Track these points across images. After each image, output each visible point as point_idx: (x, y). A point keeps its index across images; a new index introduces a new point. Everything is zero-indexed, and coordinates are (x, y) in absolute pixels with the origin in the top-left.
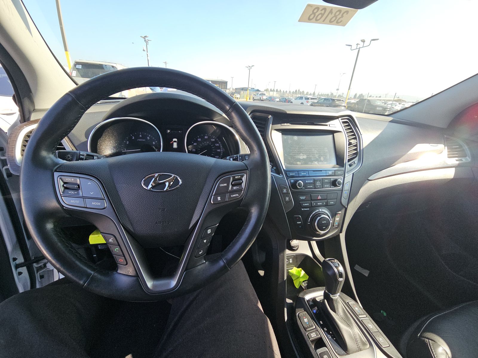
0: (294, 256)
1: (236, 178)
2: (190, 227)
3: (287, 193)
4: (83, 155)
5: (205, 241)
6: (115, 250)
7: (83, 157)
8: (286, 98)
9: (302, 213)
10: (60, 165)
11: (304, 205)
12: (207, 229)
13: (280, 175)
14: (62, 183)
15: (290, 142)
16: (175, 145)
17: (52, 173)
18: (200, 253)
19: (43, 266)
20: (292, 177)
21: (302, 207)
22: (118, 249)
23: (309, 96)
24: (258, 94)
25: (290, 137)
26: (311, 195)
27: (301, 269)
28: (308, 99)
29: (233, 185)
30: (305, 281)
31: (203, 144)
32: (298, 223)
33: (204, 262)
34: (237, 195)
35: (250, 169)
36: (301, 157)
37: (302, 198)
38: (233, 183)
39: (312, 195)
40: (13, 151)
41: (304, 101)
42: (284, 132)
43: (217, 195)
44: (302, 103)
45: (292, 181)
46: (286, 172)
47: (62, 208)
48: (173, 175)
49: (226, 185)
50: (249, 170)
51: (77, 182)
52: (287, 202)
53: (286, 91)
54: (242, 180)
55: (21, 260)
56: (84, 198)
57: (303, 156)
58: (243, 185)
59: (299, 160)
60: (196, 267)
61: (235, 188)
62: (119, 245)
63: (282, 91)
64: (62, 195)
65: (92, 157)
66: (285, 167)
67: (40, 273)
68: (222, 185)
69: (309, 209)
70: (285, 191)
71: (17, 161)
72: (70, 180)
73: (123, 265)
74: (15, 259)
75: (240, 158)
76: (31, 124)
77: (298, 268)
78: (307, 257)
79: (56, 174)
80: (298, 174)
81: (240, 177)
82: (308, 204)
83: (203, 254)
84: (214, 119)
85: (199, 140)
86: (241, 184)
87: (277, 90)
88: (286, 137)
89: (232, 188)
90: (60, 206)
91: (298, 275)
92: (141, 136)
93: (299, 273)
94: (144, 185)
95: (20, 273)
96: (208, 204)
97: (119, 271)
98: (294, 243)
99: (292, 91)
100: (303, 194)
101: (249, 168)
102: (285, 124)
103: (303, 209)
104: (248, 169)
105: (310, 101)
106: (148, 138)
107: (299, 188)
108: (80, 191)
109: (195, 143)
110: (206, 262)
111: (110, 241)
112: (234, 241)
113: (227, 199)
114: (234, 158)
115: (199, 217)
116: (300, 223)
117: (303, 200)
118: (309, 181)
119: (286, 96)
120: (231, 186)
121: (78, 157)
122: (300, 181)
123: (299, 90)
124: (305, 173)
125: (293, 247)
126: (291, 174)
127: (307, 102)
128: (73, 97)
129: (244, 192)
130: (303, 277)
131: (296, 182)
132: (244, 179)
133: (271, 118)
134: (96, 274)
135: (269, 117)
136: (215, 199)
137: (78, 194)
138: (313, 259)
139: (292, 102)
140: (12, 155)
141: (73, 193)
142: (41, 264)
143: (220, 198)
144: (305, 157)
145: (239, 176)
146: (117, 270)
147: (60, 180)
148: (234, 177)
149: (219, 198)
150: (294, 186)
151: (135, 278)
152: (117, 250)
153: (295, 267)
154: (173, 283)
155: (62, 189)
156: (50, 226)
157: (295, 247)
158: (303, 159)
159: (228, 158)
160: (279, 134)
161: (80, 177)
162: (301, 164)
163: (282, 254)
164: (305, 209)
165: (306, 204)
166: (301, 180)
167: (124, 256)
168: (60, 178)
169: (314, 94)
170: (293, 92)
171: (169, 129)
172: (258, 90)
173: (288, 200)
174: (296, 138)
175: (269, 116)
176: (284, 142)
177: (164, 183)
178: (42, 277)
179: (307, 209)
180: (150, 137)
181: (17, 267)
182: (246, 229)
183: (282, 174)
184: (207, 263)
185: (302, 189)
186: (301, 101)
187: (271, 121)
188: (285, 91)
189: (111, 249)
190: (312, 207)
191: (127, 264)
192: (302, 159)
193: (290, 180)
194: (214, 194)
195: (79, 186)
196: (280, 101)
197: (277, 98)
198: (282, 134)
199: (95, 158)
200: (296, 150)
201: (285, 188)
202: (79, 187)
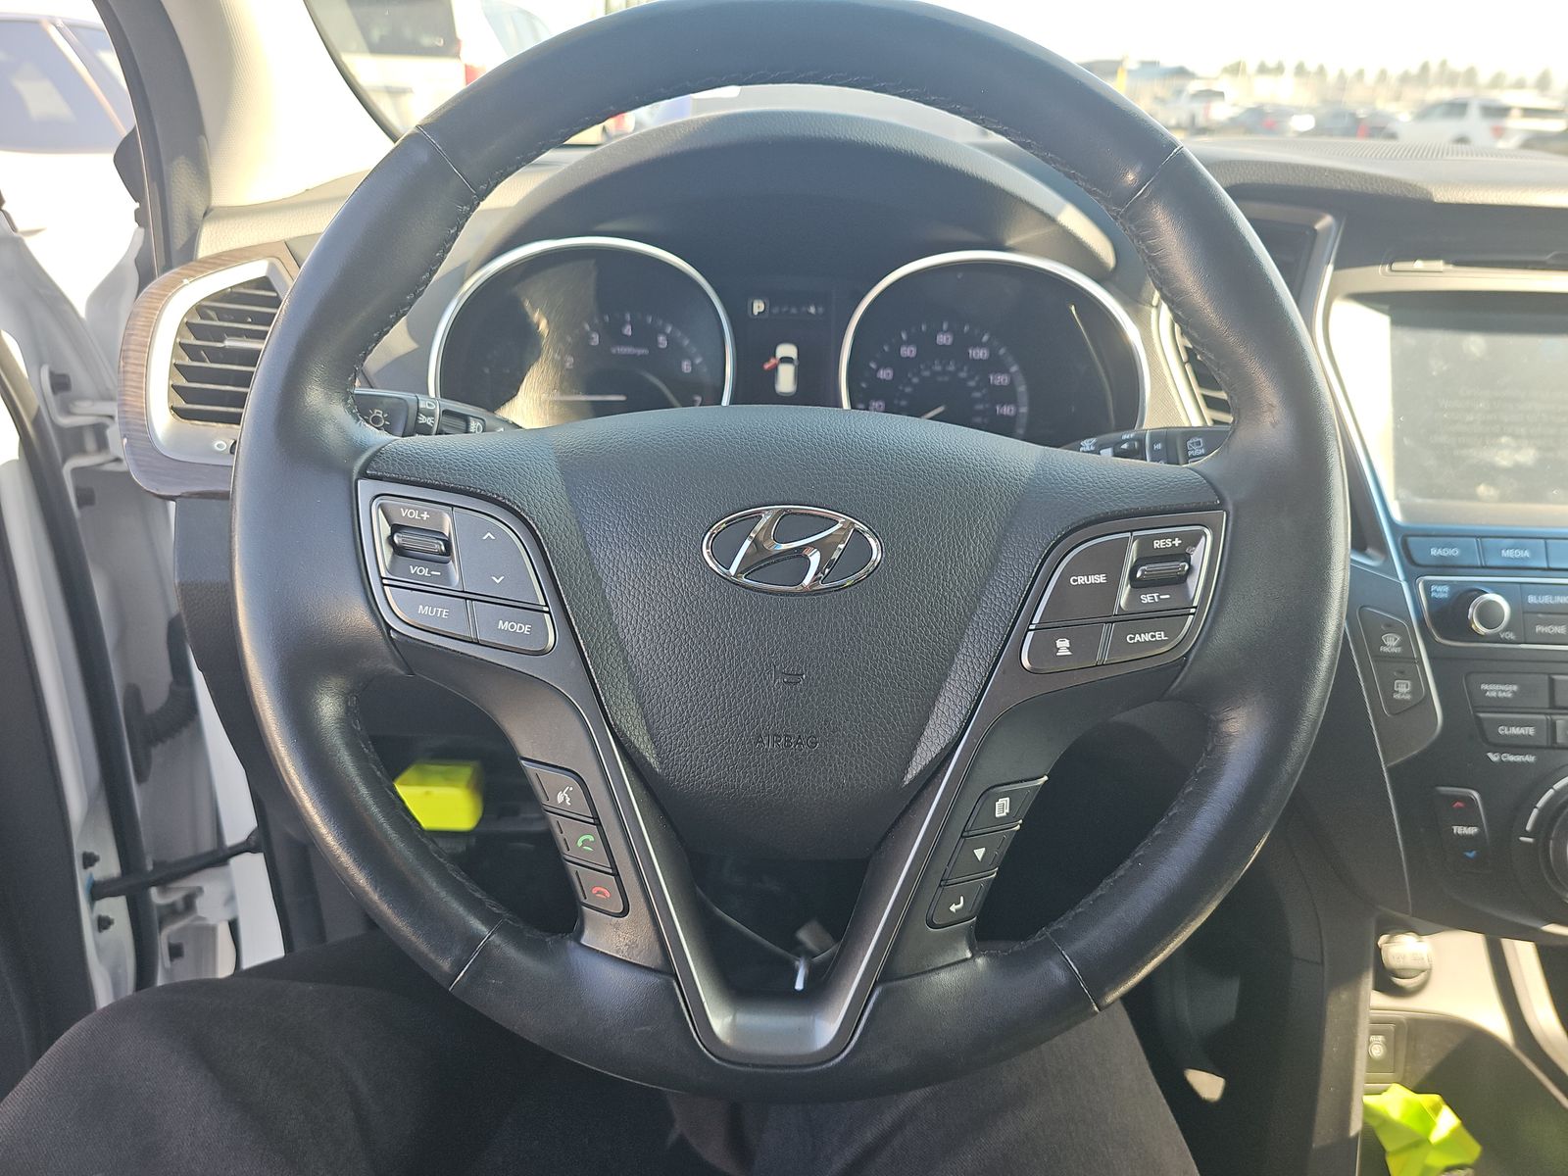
0: (1398, 1024)
1: (1156, 546)
2: (909, 777)
3: (1406, 662)
4: (430, 414)
5: (979, 853)
6: (580, 844)
7: (429, 421)
8: (1353, 115)
9: (1489, 778)
10: (375, 449)
11: (1503, 730)
12: (989, 795)
13: (1369, 557)
14: (386, 530)
15: (1437, 366)
16: (786, 380)
17: (350, 482)
18: (953, 908)
19: (180, 906)
20: (1444, 567)
21: (1488, 743)
22: (591, 838)
23: (1504, 97)
24: (1179, 92)
25: (1439, 338)
26: (1552, 682)
27: (1436, 1098)
28: (1503, 111)
29: (1138, 585)
30: (1461, 1167)
31: (927, 374)
32: (1459, 830)
33: (969, 955)
34: (1160, 636)
35: (1234, 505)
36: (1504, 458)
37: (1494, 690)
38: (1139, 575)
39: (1556, 677)
40: (141, 388)
41: (1474, 125)
42: (1408, 309)
43: (1050, 628)
44: (1462, 140)
45: (1442, 592)
46: (1403, 536)
47: (383, 633)
48: (842, 519)
49: (1101, 579)
50: (1230, 508)
51: (441, 525)
52: (1401, 709)
53: (1360, 74)
54: (1188, 561)
55: (109, 866)
56: (466, 597)
57: (1518, 449)
58: (1195, 586)
59: (1489, 473)
60: (933, 970)
61: (1146, 599)
62: (598, 823)
63: (1332, 76)
64: (385, 581)
65: (462, 424)
66: (1404, 509)
67: (169, 937)
68: (1082, 580)
69: (1530, 759)
70: (1391, 643)
71: (155, 435)
72: (415, 515)
73: (609, 914)
74: (89, 860)
75: (1159, 446)
76: (202, 272)
77: (1418, 1090)
78: (1474, 1038)
79: (366, 489)
80: (1483, 551)
81: (1177, 542)
82: (1531, 731)
83: (967, 915)
84: (1010, 243)
85: (908, 351)
86: (1181, 579)
87: (1300, 70)
88: (1412, 338)
89: (1133, 597)
90: (379, 624)
91: (1416, 1126)
92: (628, 330)
93: (1426, 1118)
94: (713, 556)
95: (103, 924)
96: (1004, 673)
97: (587, 939)
98: (1403, 949)
99: (1394, 73)
100: (1501, 666)
101: (1228, 499)
102: (1419, 264)
103: (1494, 757)
104: (1221, 506)
105: (1518, 125)
106: (662, 342)
107: (1482, 630)
108: (453, 568)
109: (885, 367)
110: (973, 956)
111: (560, 798)
112: (1121, 872)
113: (1103, 655)
114: (1125, 446)
115: (956, 730)
116: (1472, 831)
117: (1499, 705)
118: (1546, 599)
119: (1356, 101)
120: (1125, 591)
121: (411, 423)
122: (1491, 596)
123: (1443, 64)
124: (1523, 548)
125: (1394, 973)
126: (1434, 552)
127: (1499, 133)
128: (435, 148)
129: (1195, 623)
130: (1444, 1145)
131: (1466, 596)
132: (1201, 555)
133: (1328, 229)
134: (496, 939)
135: (1318, 227)
136: (1043, 649)
137: (446, 577)
138: (1518, 1053)
139: (1393, 136)
140: (136, 407)
141: (425, 572)
142: (175, 896)
143: (1066, 643)
144: (1527, 456)
145: (1172, 536)
146: (581, 932)
147: (380, 512)
148: (1145, 543)
149: (1063, 646)
150: (1449, 617)
151: (654, 980)
152: (585, 843)
153: (1402, 1083)
154: (826, 1028)
155: (385, 554)
156: (328, 707)
157: (1409, 974)
158: (1517, 471)
159: (1087, 444)
160: (1379, 322)
161: (452, 506)
162: (1503, 499)
163: (1344, 996)
164: (1512, 758)
165: (1515, 731)
166: (1497, 588)
167: (616, 875)
168: (381, 506)
169: (1543, 84)
170: (1405, 79)
171: (759, 297)
172: (1182, 73)
173: (1408, 697)
174: (1475, 343)
175: (1319, 218)
176: (1404, 368)
177: (799, 554)
178: (176, 952)
179: (1519, 758)
180: (669, 339)
181: (98, 891)
182: (1191, 814)
183: (1382, 548)
184: (980, 961)
185: (1497, 639)
186: (1451, 127)
187: (1331, 247)
188: (1350, 73)
189: (560, 837)
190: (1553, 745)
191: (625, 912)
192: (1507, 471)
193: (1427, 586)
194: (1036, 620)
195: (448, 544)
196: (1319, 130)
197: (1299, 110)
198: (1395, 323)
199: (474, 425)
200: (1470, 418)
201: (1391, 627)
202: (448, 551)
